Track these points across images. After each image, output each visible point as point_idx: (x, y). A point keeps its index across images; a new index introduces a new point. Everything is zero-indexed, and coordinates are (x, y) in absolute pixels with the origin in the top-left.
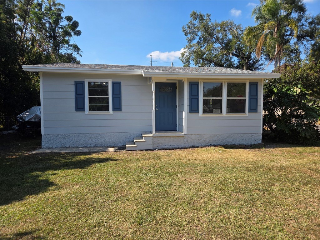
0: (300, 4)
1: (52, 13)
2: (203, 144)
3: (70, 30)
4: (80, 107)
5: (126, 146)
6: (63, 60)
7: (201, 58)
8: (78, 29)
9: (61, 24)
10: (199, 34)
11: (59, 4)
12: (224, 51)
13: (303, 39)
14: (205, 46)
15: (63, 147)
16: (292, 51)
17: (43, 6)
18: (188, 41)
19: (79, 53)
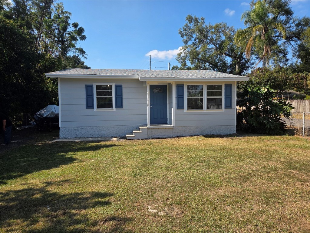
0: (286, 8)
1: (61, 21)
2: (188, 134)
3: (76, 36)
4: (89, 105)
5: (127, 136)
6: (71, 63)
7: (196, 58)
8: (83, 34)
9: (68, 30)
10: (195, 36)
11: (66, 12)
12: (218, 52)
13: (291, 40)
14: (200, 47)
15: (76, 137)
16: (280, 52)
17: (52, 14)
18: (185, 42)
19: (85, 55)
